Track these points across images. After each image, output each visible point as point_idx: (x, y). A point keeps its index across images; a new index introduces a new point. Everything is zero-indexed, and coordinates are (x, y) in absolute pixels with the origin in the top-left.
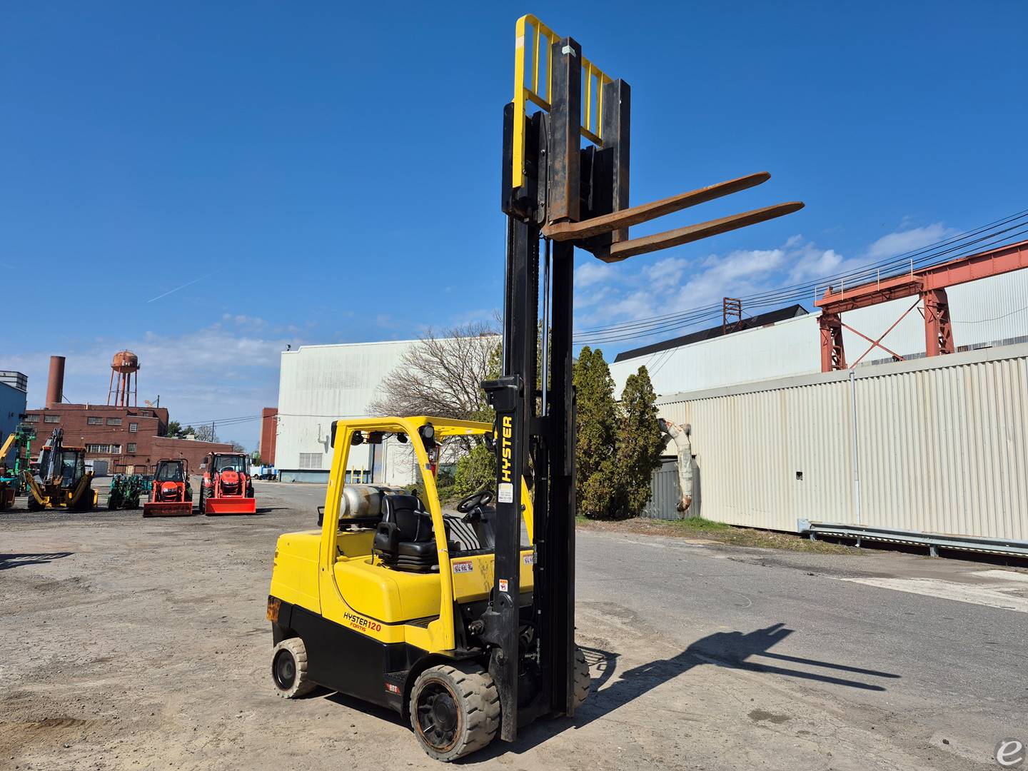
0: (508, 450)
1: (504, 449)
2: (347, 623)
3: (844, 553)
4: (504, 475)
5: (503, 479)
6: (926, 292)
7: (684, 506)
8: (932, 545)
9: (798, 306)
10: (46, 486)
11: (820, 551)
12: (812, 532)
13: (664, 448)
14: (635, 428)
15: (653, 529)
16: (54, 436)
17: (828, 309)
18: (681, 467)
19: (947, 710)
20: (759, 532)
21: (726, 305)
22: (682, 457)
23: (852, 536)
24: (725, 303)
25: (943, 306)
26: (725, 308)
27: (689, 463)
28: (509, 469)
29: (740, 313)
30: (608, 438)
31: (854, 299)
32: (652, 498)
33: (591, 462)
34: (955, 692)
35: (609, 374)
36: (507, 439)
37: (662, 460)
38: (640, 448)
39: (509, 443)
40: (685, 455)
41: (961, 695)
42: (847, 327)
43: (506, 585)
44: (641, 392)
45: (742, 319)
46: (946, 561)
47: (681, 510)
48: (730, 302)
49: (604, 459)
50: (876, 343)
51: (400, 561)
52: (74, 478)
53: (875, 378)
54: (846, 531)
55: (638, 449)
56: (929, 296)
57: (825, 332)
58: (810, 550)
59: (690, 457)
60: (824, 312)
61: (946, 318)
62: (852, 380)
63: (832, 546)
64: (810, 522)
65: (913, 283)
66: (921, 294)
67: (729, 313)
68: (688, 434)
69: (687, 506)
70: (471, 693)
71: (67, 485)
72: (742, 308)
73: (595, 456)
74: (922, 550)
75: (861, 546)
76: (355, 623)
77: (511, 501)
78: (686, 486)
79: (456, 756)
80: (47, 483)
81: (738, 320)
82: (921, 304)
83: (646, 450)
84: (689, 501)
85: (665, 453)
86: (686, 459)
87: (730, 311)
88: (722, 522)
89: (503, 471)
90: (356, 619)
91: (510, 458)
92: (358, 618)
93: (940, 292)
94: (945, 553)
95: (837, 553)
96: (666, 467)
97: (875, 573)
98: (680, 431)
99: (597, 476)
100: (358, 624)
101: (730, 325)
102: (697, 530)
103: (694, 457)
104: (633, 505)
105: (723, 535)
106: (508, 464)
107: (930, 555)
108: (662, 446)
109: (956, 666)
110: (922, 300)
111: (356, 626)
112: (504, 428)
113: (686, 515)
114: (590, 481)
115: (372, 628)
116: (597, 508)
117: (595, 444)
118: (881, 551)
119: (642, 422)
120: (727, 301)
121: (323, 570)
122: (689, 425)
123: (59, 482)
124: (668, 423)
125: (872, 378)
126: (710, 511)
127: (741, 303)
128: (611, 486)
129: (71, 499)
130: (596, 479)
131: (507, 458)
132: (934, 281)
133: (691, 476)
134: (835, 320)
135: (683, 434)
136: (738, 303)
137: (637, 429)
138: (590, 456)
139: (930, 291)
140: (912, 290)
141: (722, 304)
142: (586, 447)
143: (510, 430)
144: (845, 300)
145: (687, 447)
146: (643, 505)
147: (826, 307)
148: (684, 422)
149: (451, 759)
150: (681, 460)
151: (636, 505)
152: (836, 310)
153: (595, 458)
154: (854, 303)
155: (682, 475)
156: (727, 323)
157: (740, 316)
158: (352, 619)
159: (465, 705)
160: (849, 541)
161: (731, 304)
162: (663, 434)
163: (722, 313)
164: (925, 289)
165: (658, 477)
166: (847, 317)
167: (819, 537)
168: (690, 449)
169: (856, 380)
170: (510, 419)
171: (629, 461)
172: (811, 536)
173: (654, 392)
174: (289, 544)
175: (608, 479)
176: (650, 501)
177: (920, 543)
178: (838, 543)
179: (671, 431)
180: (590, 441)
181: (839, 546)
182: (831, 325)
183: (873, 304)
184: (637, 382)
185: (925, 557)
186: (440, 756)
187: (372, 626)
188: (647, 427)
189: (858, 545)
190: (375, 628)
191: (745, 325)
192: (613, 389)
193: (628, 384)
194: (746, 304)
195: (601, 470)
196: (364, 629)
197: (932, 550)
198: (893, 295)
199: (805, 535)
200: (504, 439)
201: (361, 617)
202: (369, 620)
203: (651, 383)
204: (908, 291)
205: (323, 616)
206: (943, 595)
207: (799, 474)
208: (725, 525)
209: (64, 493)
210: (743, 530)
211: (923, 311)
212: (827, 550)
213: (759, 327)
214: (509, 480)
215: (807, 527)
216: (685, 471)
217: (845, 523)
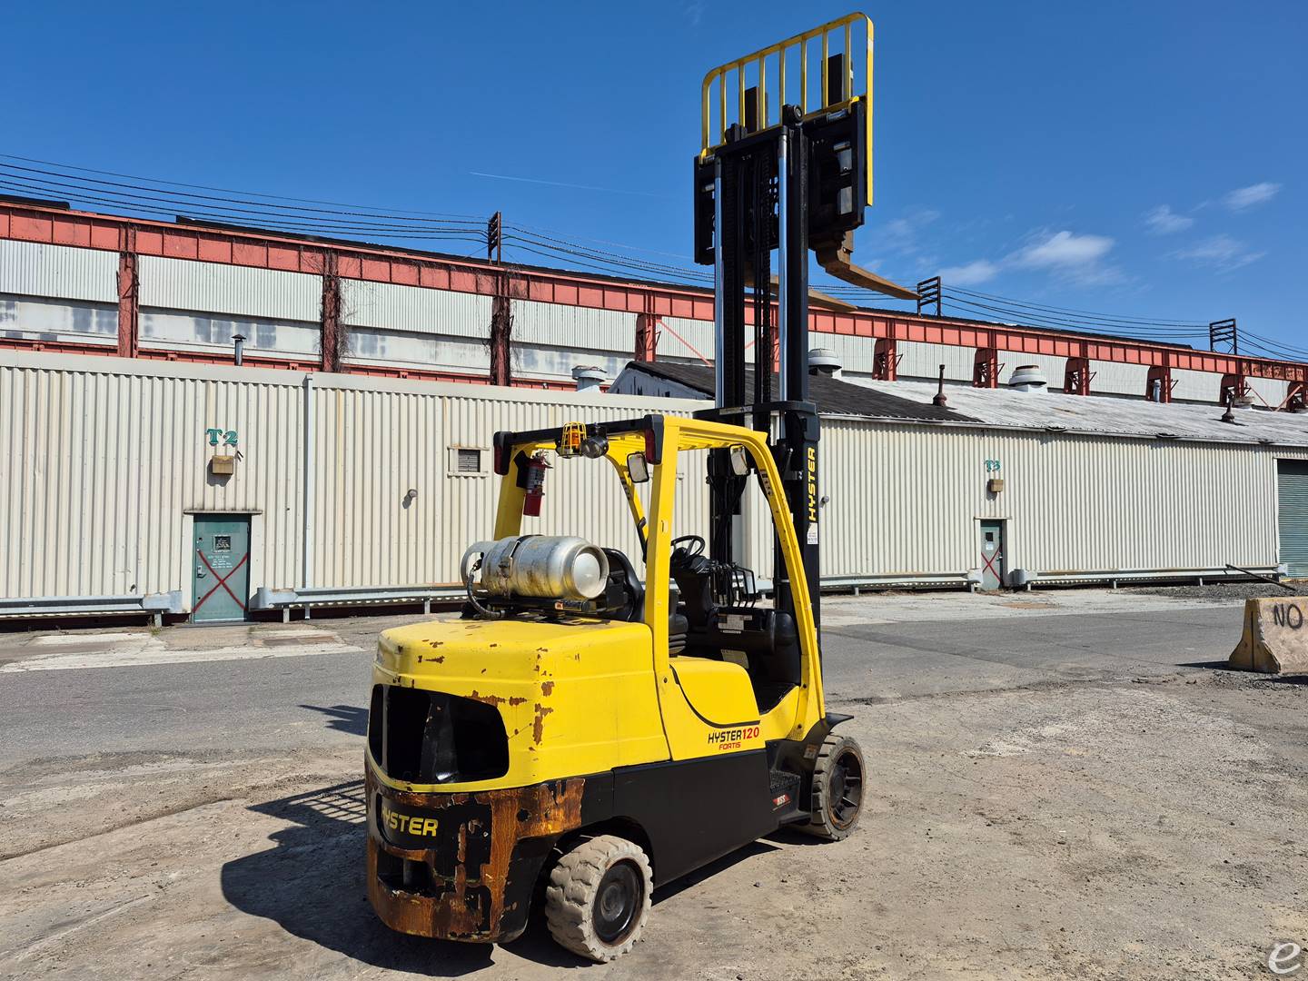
0: (813, 485)
1: (809, 484)
2: (714, 750)
4: (810, 513)
5: (810, 517)
28: (813, 506)
39: (813, 478)
76: (726, 742)
90: (726, 735)
92: (728, 733)
100: (730, 741)
106: (812, 501)
111: (728, 746)
112: (809, 460)
115: (748, 737)
121: (665, 681)
131: (813, 494)
143: (814, 462)
158: (720, 739)
170: (814, 450)
174: (577, 657)
187: (747, 734)
190: (751, 735)
196: (739, 745)
200: (809, 472)
201: (731, 729)
202: (742, 728)
205: (675, 759)
214: (815, 519)
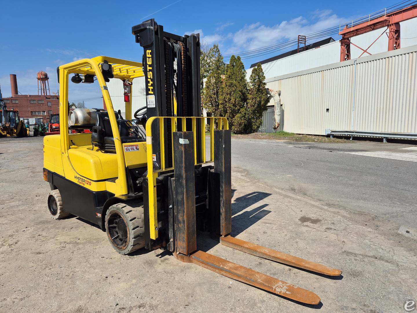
0: (151, 73)
1: (148, 72)
2: (76, 181)
3: (345, 142)
4: (149, 90)
5: (149, 92)
6: (390, 25)
7: (276, 127)
8: (384, 137)
9: (331, 38)
10: (2, 127)
11: (334, 142)
12: (331, 135)
13: (269, 101)
14: (255, 93)
15: (262, 137)
16: (2, 105)
17: (345, 36)
18: (276, 110)
19: (404, 213)
20: (308, 136)
21: (299, 39)
22: (276, 105)
23: (349, 135)
24: (299, 38)
25: (398, 32)
26: (299, 40)
27: (279, 108)
28: (152, 85)
29: (305, 42)
30: (244, 99)
31: (357, 30)
32: (263, 124)
33: (236, 109)
34: (407, 203)
35: (243, 68)
36: (150, 66)
37: (267, 108)
38: (258, 102)
39: (151, 68)
40: (278, 104)
41: (411, 205)
42: (353, 44)
43: (155, 157)
44: (258, 76)
45: (306, 45)
46: (390, 144)
47: (275, 128)
48: (301, 37)
49: (242, 108)
50: (365, 51)
51: (106, 147)
52: (15, 123)
53: (366, 62)
54: (346, 133)
55: (257, 102)
56: (392, 27)
57: (343, 47)
58: (331, 142)
59: (280, 105)
60: (343, 37)
61: (398, 38)
62: (355, 64)
63: (340, 140)
64: (331, 130)
65: (386, 20)
66: (388, 26)
67: (301, 43)
68: (279, 95)
69: (278, 127)
70: (135, 218)
71: (13, 127)
72: (306, 40)
73: (238, 106)
74: (380, 140)
75: (353, 139)
76: (80, 181)
77: (155, 107)
78: (277, 118)
79: (128, 252)
80: (3, 125)
81: (304, 46)
82: (388, 31)
83: (260, 103)
84: (279, 124)
85: (269, 104)
86: (278, 106)
87: (301, 42)
88: (292, 132)
89: (149, 87)
90: (80, 179)
91: (152, 78)
92: (81, 178)
93: (397, 24)
94: (390, 141)
95: (342, 143)
96: (269, 110)
97: (359, 150)
98: (276, 93)
99: (239, 115)
100: (81, 182)
101: (300, 48)
102: (281, 136)
103: (281, 105)
104: (254, 127)
105: (292, 138)
106: (151, 83)
107: (383, 142)
108: (268, 101)
109: (406, 190)
110: (389, 29)
111: (80, 183)
112: (147, 58)
113: (277, 130)
114: (236, 117)
115: (87, 184)
116: (239, 129)
117: (238, 101)
118: (362, 141)
119: (259, 90)
120: (300, 37)
121: (63, 153)
122: (280, 91)
123: (9, 125)
124: (271, 90)
125: (365, 62)
126: (287, 129)
127: (306, 37)
128: (245, 120)
129: (16, 132)
130: (238, 117)
131: (150, 78)
132: (395, 19)
133: (280, 113)
134: (348, 41)
135: (277, 95)
136: (304, 38)
137: (256, 93)
138: (236, 107)
139: (393, 24)
140: (384, 24)
141: (298, 38)
142: (234, 103)
143: (151, 58)
144: (353, 31)
145: (279, 101)
146: (258, 127)
147: (344, 34)
148: (278, 90)
149: (126, 253)
150: (276, 107)
151: (256, 127)
152: (349, 36)
153: (238, 107)
154: (357, 32)
155: (276, 113)
156: (299, 48)
157: (305, 44)
158: (78, 179)
159: (130, 226)
160: (347, 138)
161: (301, 38)
162: (269, 95)
163: (297, 43)
164: (390, 23)
165: (266, 115)
166: (353, 40)
167: (334, 136)
168: (280, 101)
169: (357, 64)
170: (150, 51)
171: (253, 108)
172: (331, 136)
173: (264, 75)
174: (48, 141)
175: (243, 116)
176: (262, 125)
177: (379, 137)
178: (343, 139)
179: (272, 94)
180: (236, 100)
181: (343, 140)
182: (346, 43)
183: (365, 32)
184: (257, 71)
185: (381, 143)
186: (121, 251)
187: (87, 182)
188: (261, 92)
189: (351, 139)
190: (88, 183)
191: (307, 48)
192: (246, 75)
193: (253, 72)
194: (308, 38)
195: (240, 113)
196: (84, 184)
197: (384, 140)
198: (375, 27)
199: (328, 136)
200: (148, 65)
202: (86, 179)
203: (263, 71)
204: (382, 25)
205: (66, 178)
206: (392, 158)
207: (328, 110)
208: (293, 134)
209: (12, 130)
210: (301, 135)
211: (388, 34)
212: (338, 142)
213: (313, 49)
214: (152, 93)
215: (329, 133)
216: (277, 111)
217: (346, 130)
